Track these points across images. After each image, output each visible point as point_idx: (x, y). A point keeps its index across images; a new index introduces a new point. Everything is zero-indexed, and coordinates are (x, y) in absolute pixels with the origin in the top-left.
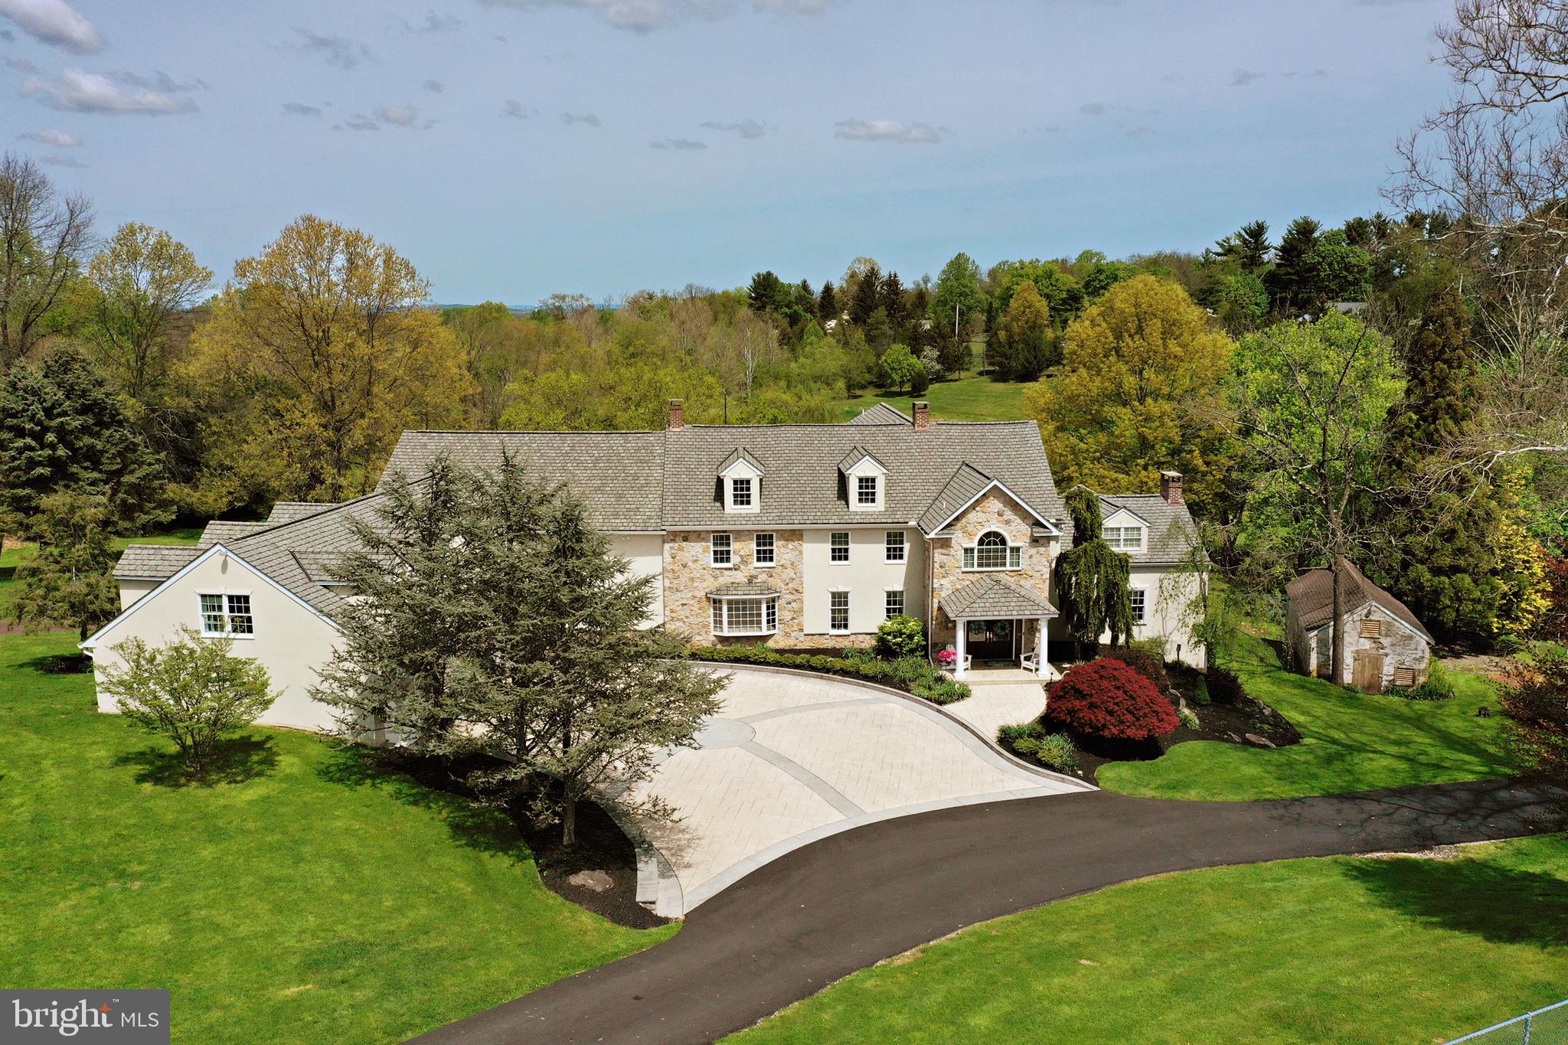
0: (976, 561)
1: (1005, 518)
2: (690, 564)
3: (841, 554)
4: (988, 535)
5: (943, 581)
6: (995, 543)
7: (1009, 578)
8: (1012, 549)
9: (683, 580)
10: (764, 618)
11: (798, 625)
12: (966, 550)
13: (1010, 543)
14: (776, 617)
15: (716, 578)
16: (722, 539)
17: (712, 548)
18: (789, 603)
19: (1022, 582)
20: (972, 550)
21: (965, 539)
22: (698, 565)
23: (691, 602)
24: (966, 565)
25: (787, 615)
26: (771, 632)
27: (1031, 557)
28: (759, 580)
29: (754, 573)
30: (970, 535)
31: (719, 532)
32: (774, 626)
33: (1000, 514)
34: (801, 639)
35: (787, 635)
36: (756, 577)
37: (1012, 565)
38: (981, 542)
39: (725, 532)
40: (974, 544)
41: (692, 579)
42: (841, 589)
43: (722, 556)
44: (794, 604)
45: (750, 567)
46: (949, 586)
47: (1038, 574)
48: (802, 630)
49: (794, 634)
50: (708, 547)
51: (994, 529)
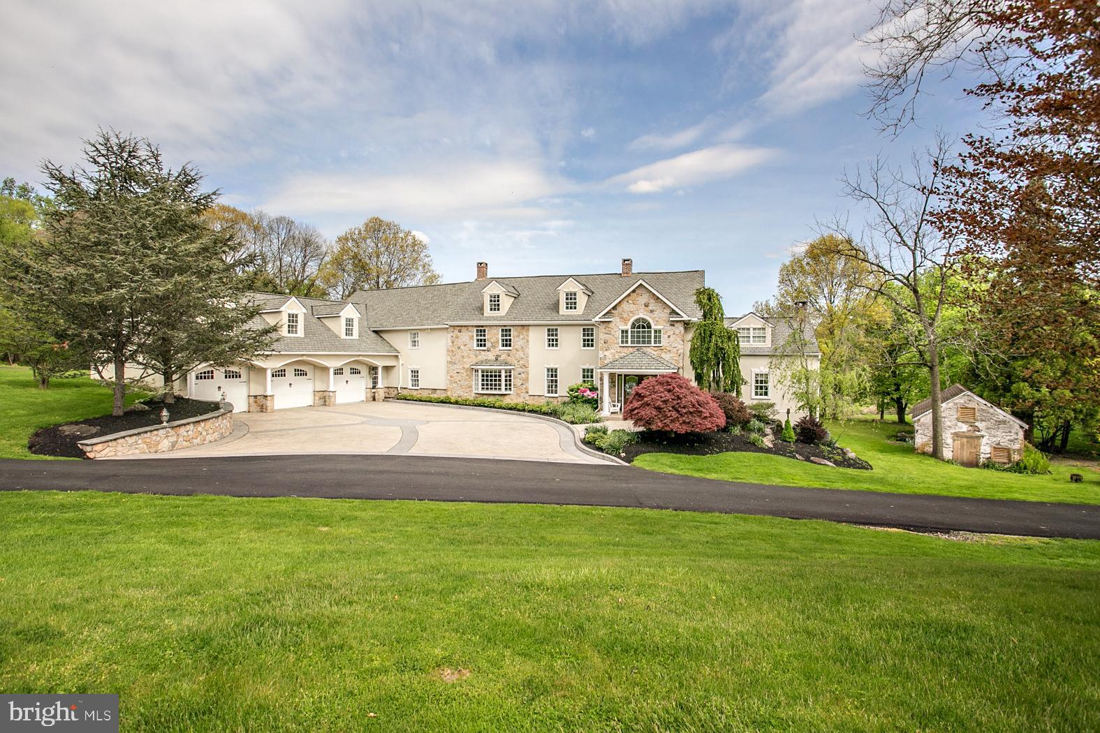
0: (629, 340)
1: (650, 308)
2: (462, 347)
3: (553, 342)
4: (638, 320)
5: (606, 353)
6: (644, 327)
7: (653, 352)
8: (656, 331)
9: (458, 357)
10: (503, 383)
11: (526, 388)
12: (623, 331)
13: (654, 327)
14: (512, 383)
15: (477, 356)
16: (481, 331)
17: (475, 338)
18: (520, 374)
19: (663, 355)
20: (627, 331)
21: (621, 324)
22: (467, 348)
23: (462, 371)
24: (622, 342)
25: (519, 382)
26: (508, 392)
27: (669, 337)
28: (502, 358)
29: (499, 354)
30: (625, 321)
31: (479, 326)
32: (510, 389)
33: (646, 305)
34: (527, 398)
35: (518, 395)
36: (500, 356)
37: (655, 342)
38: (633, 326)
39: (482, 326)
40: (628, 327)
41: (463, 357)
42: (552, 366)
43: (482, 343)
44: (523, 375)
45: (497, 349)
46: (610, 356)
47: (675, 350)
48: (527, 392)
49: (522, 395)
50: (473, 336)
51: (641, 316)
